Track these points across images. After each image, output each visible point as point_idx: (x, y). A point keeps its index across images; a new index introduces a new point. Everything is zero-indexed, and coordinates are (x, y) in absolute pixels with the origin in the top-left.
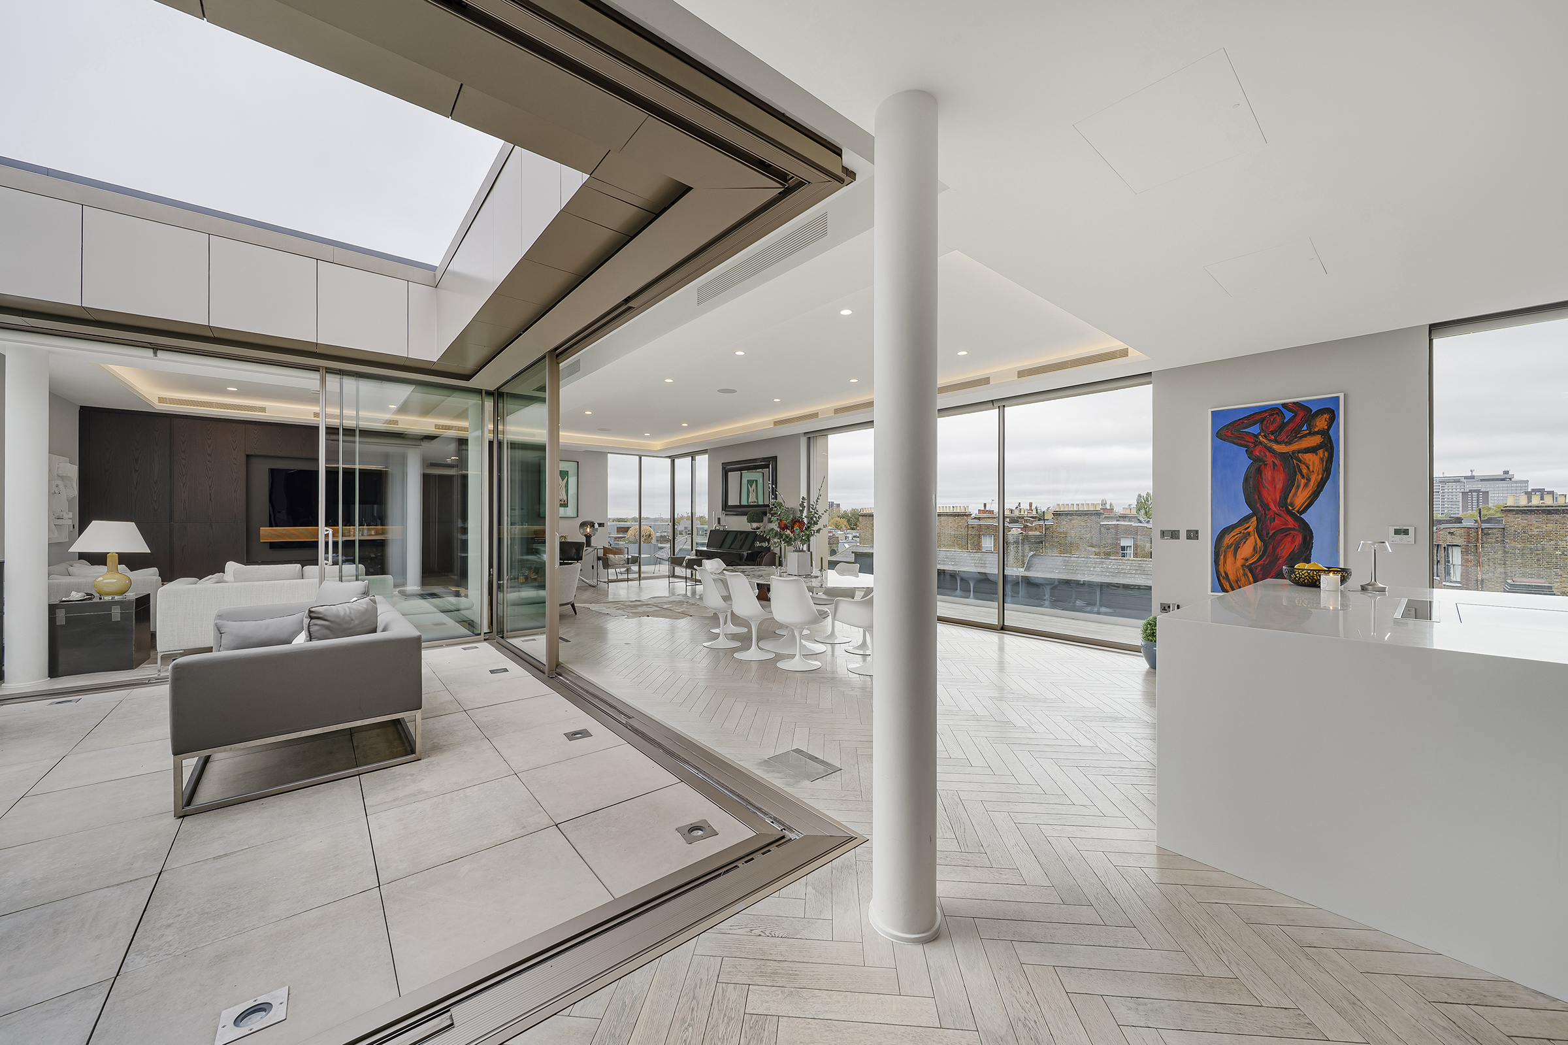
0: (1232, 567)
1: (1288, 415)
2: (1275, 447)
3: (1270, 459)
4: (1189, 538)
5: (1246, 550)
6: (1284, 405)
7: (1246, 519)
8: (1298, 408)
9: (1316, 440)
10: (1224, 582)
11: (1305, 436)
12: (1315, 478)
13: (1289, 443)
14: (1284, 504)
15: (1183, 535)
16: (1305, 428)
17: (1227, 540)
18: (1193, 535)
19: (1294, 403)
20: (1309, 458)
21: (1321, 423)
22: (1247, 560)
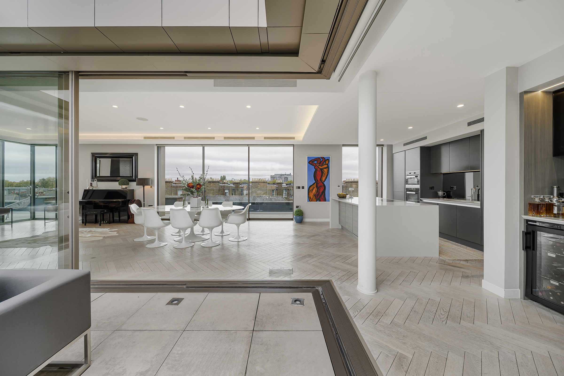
0: (311, 195)
1: (322, 160)
2: (319, 167)
3: (318, 169)
4: (302, 188)
5: (314, 191)
6: (321, 157)
7: (314, 184)
8: (323, 158)
9: (326, 166)
10: (310, 199)
11: (324, 165)
12: (326, 174)
13: (322, 166)
14: (321, 180)
15: (301, 188)
16: (324, 163)
17: (311, 189)
18: (303, 188)
19: (323, 157)
20: (325, 169)
21: (327, 162)
22: (314, 193)
